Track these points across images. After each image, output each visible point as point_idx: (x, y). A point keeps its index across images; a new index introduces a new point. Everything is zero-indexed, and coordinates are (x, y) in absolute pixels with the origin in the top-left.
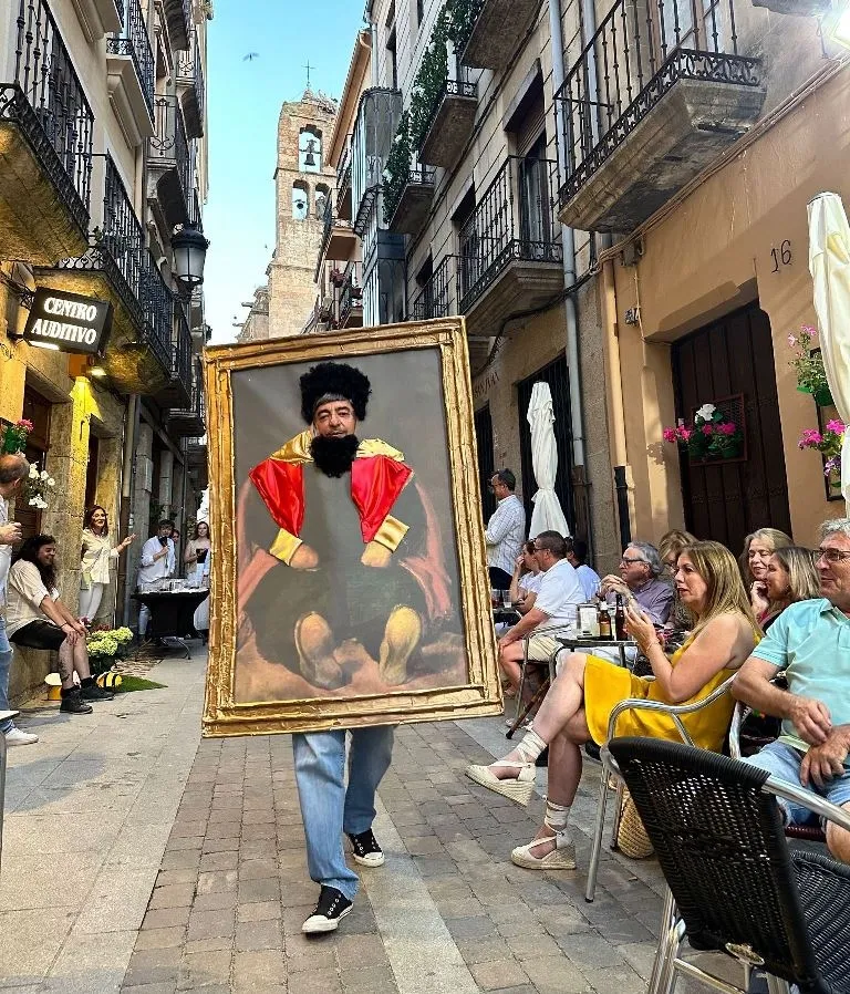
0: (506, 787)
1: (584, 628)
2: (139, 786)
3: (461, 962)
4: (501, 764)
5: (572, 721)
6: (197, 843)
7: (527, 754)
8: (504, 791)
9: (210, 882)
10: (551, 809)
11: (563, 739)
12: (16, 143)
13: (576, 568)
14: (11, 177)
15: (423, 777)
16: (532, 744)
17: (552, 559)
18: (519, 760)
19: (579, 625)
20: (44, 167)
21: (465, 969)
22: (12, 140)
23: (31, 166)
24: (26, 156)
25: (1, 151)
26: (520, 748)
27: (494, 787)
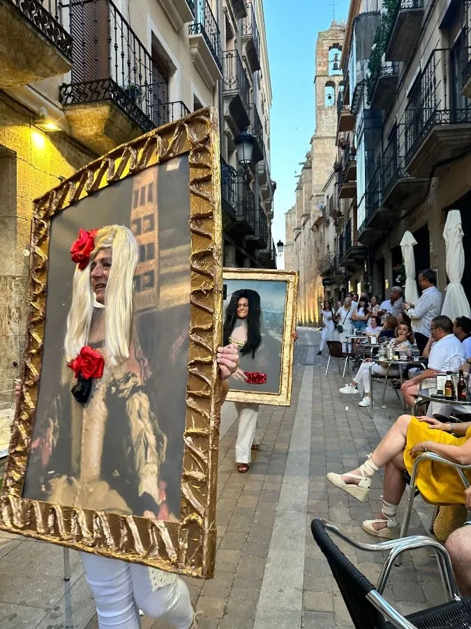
0: (351, 489)
1: (439, 389)
4: (350, 475)
5: (397, 457)
7: (365, 473)
8: (349, 491)
10: (385, 505)
11: (392, 467)
12: (113, 111)
13: (462, 341)
14: (117, 130)
16: (369, 466)
17: (443, 333)
18: (360, 474)
20: (133, 120)
22: (111, 110)
23: (125, 122)
24: (121, 117)
25: (107, 117)
26: (362, 468)
27: (342, 488)
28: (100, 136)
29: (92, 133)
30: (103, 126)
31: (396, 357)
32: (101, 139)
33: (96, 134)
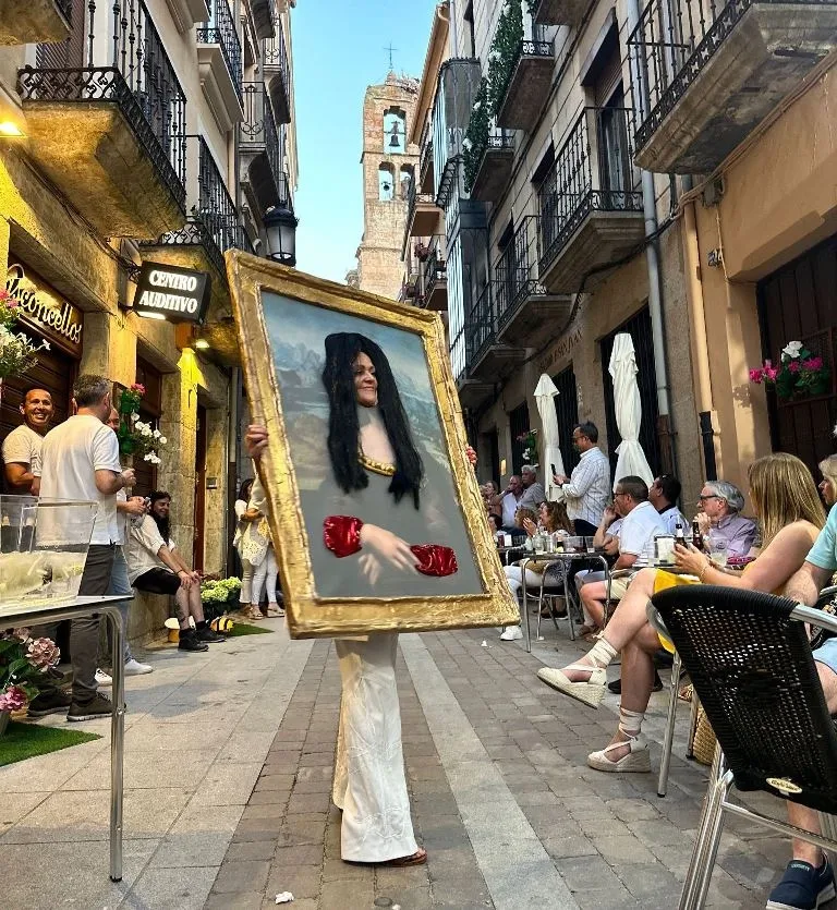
0: (578, 689)
1: (661, 557)
2: (247, 705)
3: (534, 837)
4: (577, 667)
6: (298, 745)
7: (598, 660)
9: (308, 774)
10: (625, 715)
11: (635, 650)
12: (117, 122)
14: (116, 155)
16: (603, 651)
17: (633, 504)
18: (590, 664)
20: (142, 144)
21: (538, 843)
22: (114, 119)
23: (131, 143)
24: (126, 134)
25: (105, 129)
26: (592, 654)
27: (566, 689)
28: (86, 161)
29: (71, 153)
30: (95, 143)
31: (561, 549)
32: (86, 166)
33: (80, 157)
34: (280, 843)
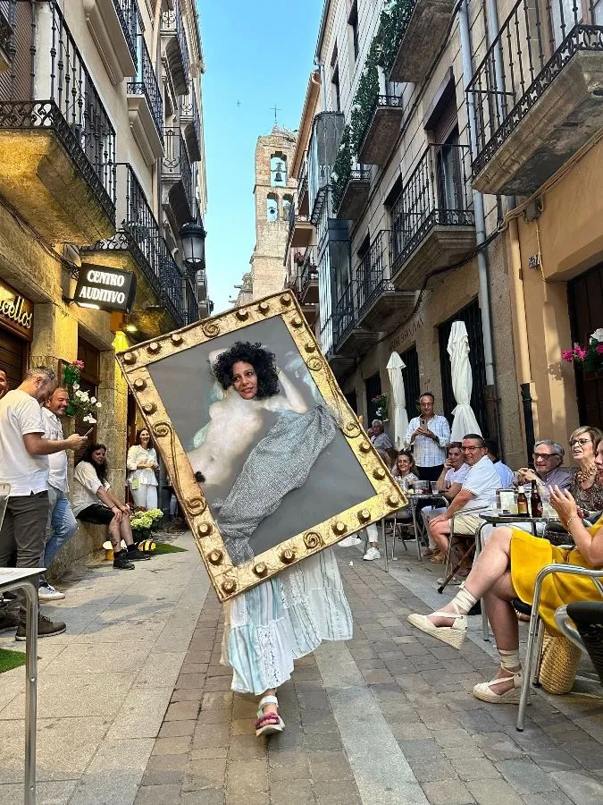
0: (443, 633)
1: (503, 508)
2: (163, 623)
3: (413, 779)
4: (440, 614)
5: (500, 581)
6: (203, 668)
7: (460, 608)
8: (440, 636)
9: (212, 700)
12: (54, 146)
14: (54, 174)
15: (375, 621)
16: (464, 598)
18: (453, 611)
19: (499, 506)
20: (77, 166)
21: (418, 787)
22: (51, 144)
23: (67, 165)
24: (63, 158)
25: (44, 153)
26: (455, 602)
27: (432, 633)
28: (30, 179)
29: (17, 172)
30: (37, 164)
32: (29, 183)
33: (25, 176)
34: (185, 787)
